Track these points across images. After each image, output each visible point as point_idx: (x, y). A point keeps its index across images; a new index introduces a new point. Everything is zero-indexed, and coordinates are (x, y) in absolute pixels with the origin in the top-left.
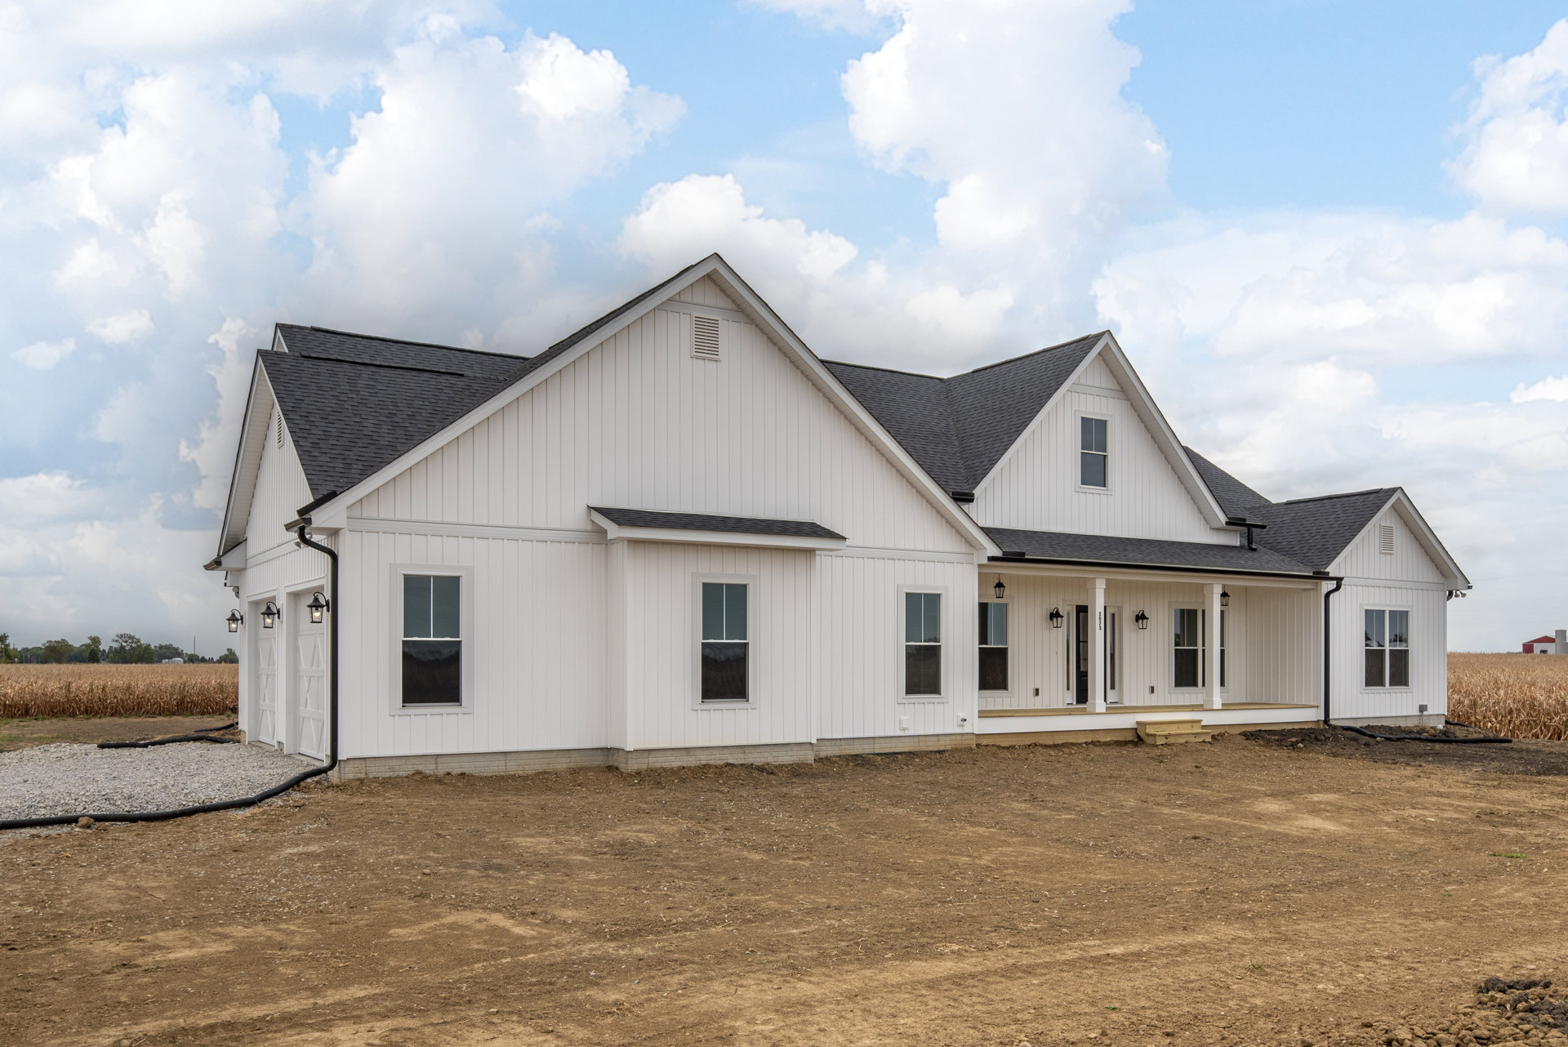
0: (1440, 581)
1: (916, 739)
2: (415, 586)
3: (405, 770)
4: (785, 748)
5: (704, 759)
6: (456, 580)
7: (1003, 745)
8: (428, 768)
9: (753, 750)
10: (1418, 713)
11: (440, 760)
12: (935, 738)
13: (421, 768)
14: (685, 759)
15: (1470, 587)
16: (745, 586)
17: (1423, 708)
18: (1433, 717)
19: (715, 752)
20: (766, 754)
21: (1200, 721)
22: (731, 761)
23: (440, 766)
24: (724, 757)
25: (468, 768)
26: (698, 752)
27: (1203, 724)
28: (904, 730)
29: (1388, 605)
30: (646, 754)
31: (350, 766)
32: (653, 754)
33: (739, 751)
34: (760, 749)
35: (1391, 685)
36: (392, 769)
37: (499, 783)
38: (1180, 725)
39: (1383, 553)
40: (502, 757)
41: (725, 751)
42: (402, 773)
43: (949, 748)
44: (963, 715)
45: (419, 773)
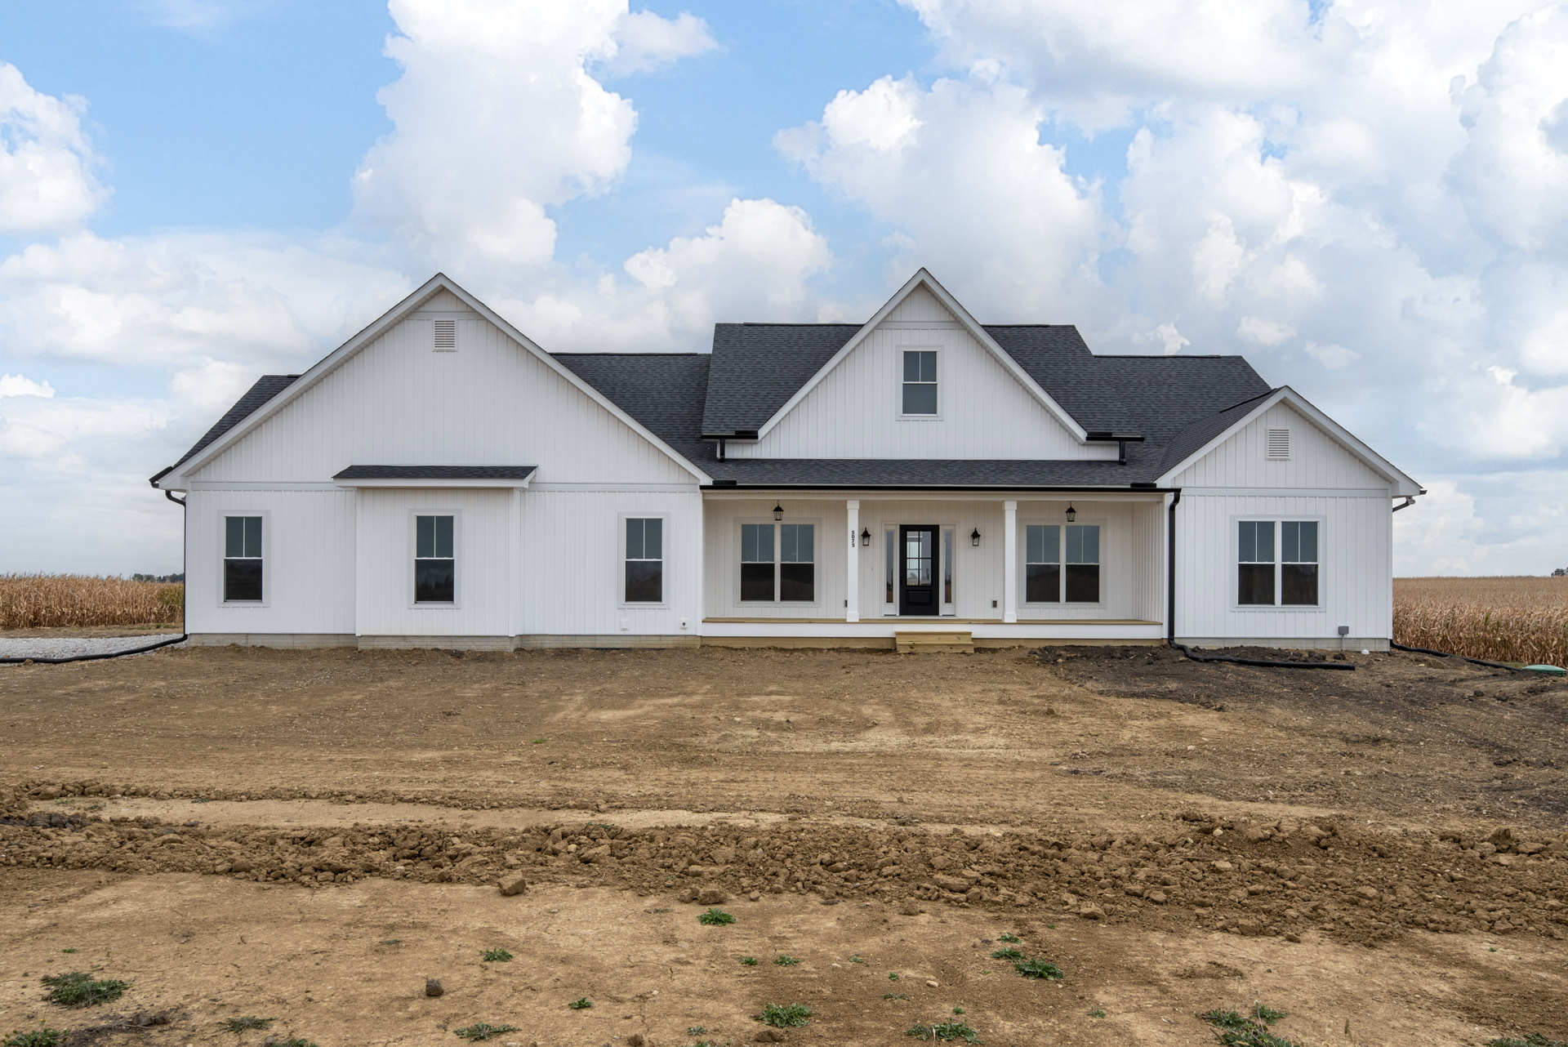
0: (1382, 487)
1: (638, 638)
2: (233, 524)
3: (226, 643)
4: (486, 639)
5: (417, 644)
6: (259, 519)
7: (735, 646)
8: (241, 642)
9: (458, 640)
10: (1336, 635)
11: (249, 637)
12: (658, 638)
13: (236, 642)
14: (403, 643)
15: (1423, 492)
16: (452, 517)
17: (1343, 631)
18: (1364, 641)
19: (427, 640)
20: (469, 643)
21: (970, 633)
22: (440, 647)
23: (249, 641)
24: (434, 644)
25: (267, 643)
26: (412, 639)
27: (973, 636)
28: (624, 630)
29: (1280, 516)
30: (372, 639)
31: (193, 638)
32: (377, 639)
33: (446, 639)
34: (465, 639)
35: (1284, 602)
36: (218, 641)
37: (291, 654)
38: (941, 637)
39: (1270, 460)
40: (291, 637)
41: (435, 639)
42: (225, 645)
43: (671, 647)
44: (683, 620)
45: (233, 645)
